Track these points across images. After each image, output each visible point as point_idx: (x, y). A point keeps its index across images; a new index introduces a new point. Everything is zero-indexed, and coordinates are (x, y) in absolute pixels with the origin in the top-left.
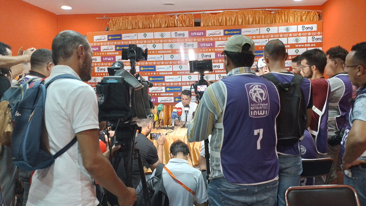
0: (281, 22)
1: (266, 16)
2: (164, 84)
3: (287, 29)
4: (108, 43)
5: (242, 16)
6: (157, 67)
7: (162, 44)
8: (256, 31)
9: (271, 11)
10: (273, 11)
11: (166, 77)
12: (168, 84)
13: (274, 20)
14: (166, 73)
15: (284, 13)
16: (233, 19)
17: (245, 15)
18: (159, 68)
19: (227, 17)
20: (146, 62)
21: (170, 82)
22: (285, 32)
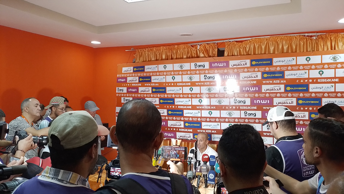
0: (326, 49)
1: (305, 43)
2: (182, 119)
3: (334, 58)
4: (133, 75)
5: (274, 43)
6: (176, 100)
7: (181, 76)
8: (292, 60)
9: (311, 36)
10: (314, 36)
11: (185, 111)
12: (186, 119)
13: (317, 47)
14: (185, 107)
15: (331, 38)
16: (263, 47)
17: (277, 43)
18: (178, 102)
19: (256, 45)
20: (166, 95)
21: (189, 117)
22: (332, 61)
